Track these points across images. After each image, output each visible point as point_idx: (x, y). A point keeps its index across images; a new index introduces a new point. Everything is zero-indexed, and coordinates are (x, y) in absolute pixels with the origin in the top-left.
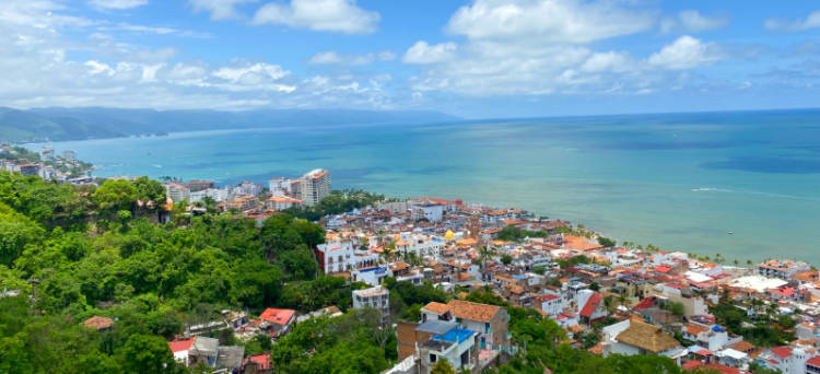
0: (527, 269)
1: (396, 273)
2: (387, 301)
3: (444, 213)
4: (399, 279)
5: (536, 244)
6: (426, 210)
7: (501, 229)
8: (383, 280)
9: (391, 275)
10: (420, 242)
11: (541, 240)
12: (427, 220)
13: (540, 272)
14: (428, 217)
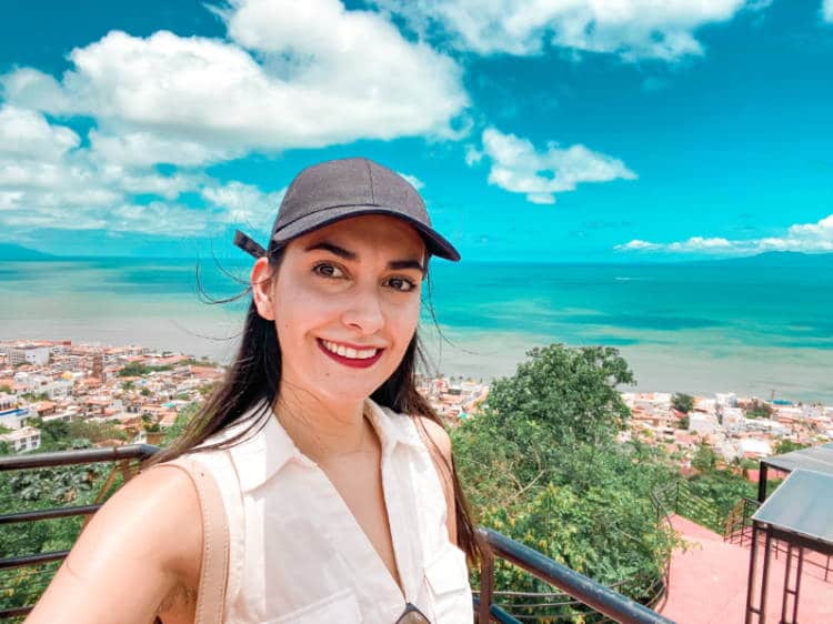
0: (171, 398)
1: (41, 413)
2: (39, 442)
3: (51, 355)
4: (46, 419)
5: (166, 377)
6: (27, 352)
7: (123, 367)
8: (25, 423)
9: (36, 415)
10: (44, 383)
11: (168, 373)
12: (29, 364)
13: (185, 398)
14: (31, 360)
